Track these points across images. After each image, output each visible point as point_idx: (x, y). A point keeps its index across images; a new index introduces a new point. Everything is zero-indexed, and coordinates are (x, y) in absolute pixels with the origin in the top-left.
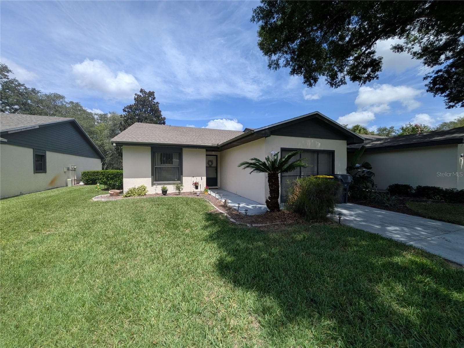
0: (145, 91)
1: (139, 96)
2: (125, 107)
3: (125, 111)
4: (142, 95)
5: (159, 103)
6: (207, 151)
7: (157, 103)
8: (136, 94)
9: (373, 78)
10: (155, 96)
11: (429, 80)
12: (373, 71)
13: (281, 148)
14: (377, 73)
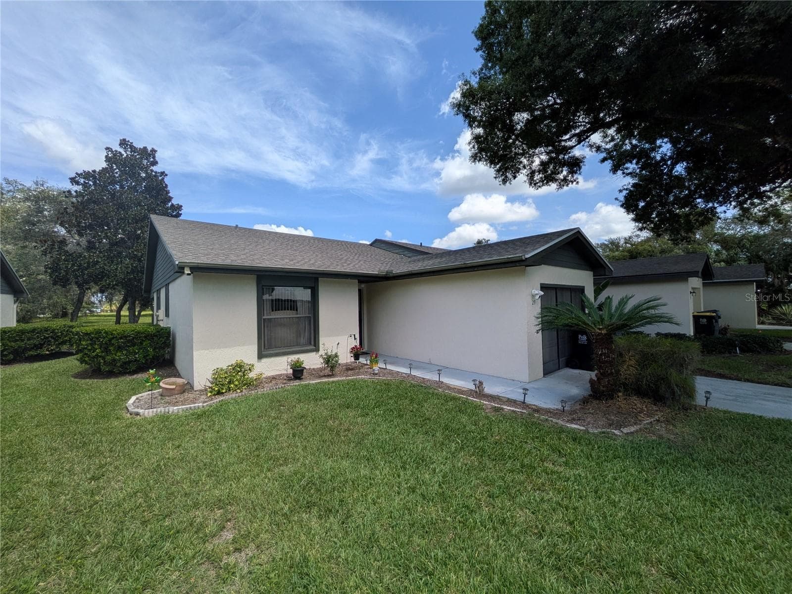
0: (134, 145)
1: (116, 154)
2: (77, 173)
3: (78, 183)
4: (123, 153)
5: (166, 175)
6: (360, 282)
7: (163, 173)
8: (107, 149)
9: (572, 182)
10: (157, 159)
11: (625, 193)
12: (572, 172)
13: (541, 284)
14: (575, 176)
